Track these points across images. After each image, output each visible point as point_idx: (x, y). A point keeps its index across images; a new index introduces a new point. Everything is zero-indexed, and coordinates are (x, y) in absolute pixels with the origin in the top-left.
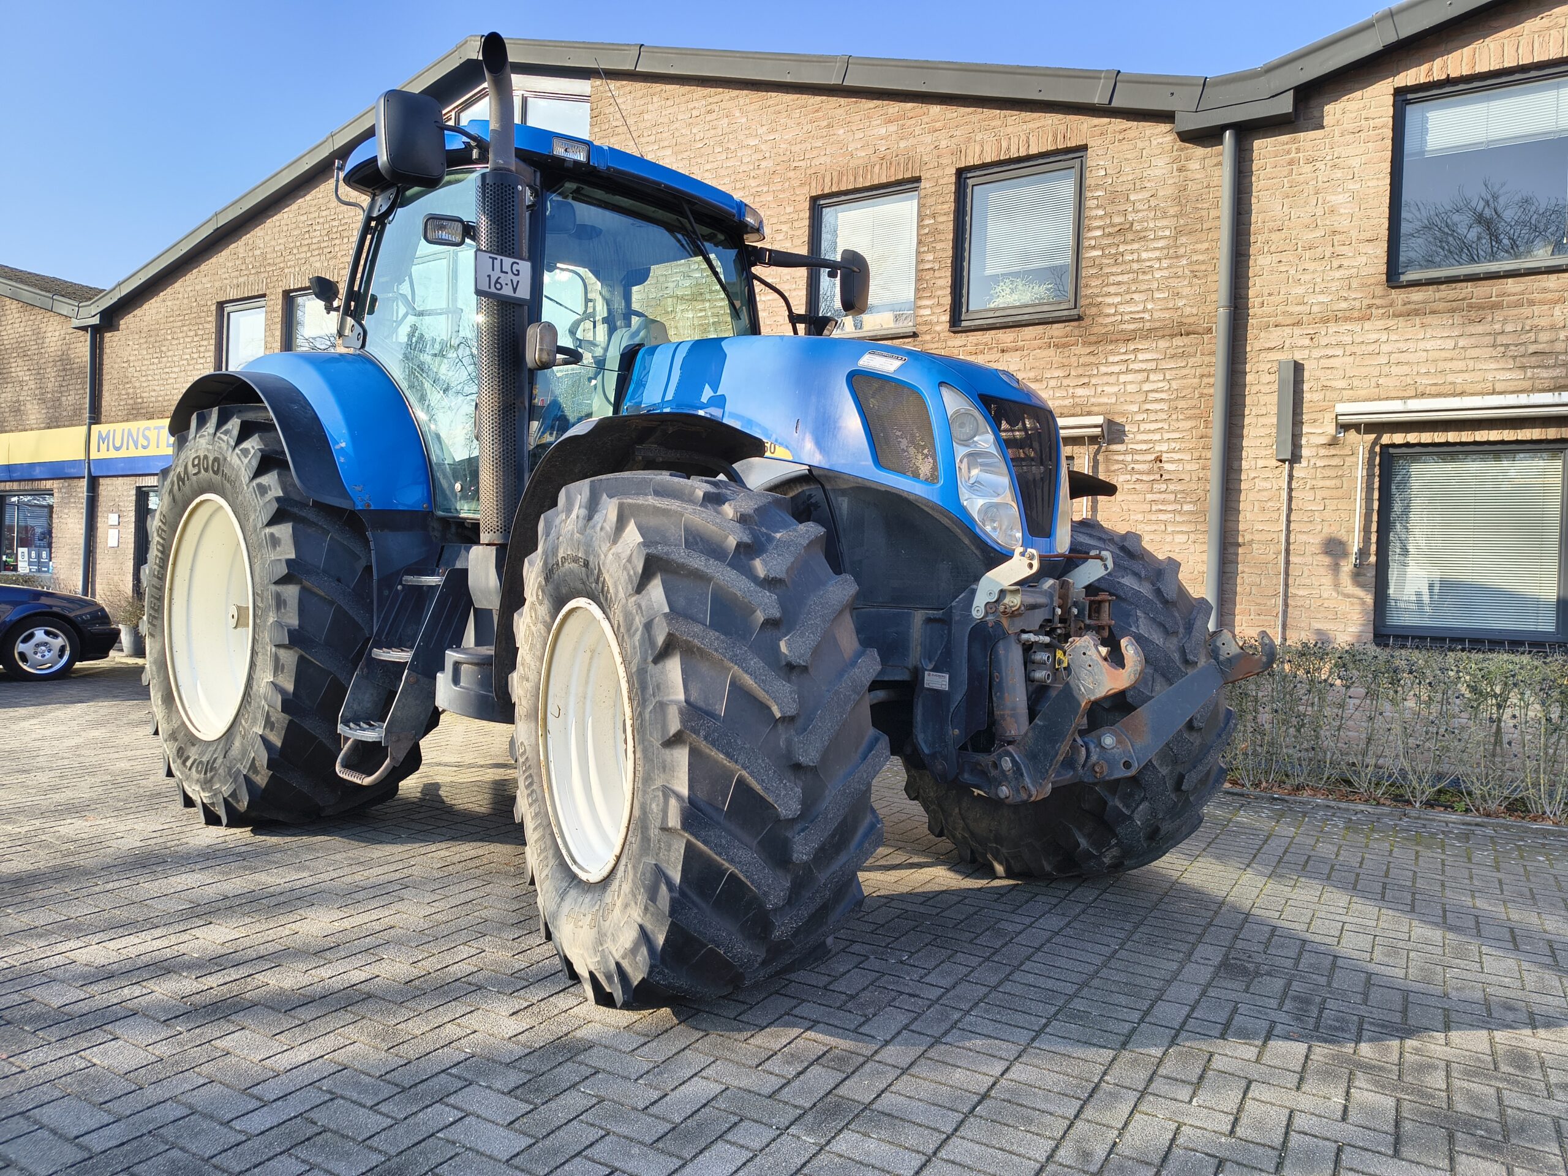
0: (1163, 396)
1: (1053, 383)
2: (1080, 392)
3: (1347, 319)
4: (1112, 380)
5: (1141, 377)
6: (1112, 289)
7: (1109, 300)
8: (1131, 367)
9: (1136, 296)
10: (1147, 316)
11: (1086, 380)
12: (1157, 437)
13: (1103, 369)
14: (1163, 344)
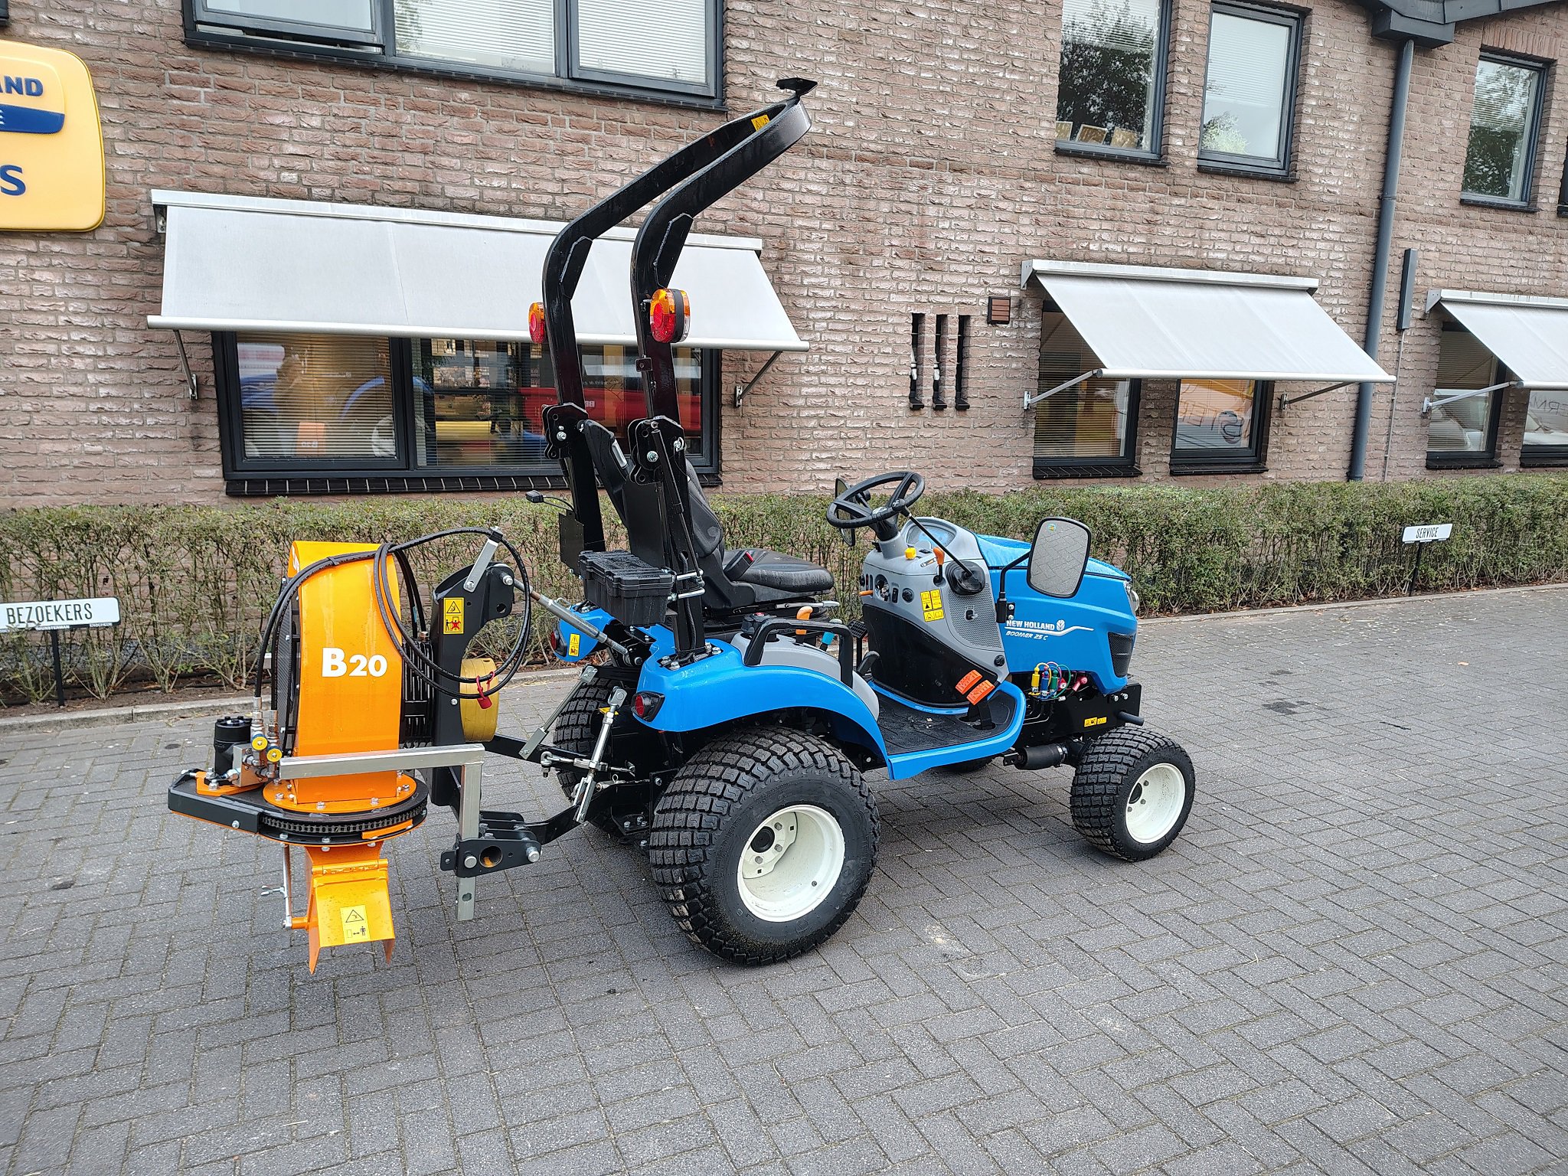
0: (1341, 265)
1: (1272, 240)
2: (1291, 252)
3: (1440, 223)
4: (1312, 245)
5: (1328, 246)
6: (1318, 160)
7: (1316, 170)
8: (1325, 235)
9: (1333, 171)
10: (1337, 191)
11: (1295, 242)
12: (1335, 302)
13: (1307, 234)
14: (1346, 219)
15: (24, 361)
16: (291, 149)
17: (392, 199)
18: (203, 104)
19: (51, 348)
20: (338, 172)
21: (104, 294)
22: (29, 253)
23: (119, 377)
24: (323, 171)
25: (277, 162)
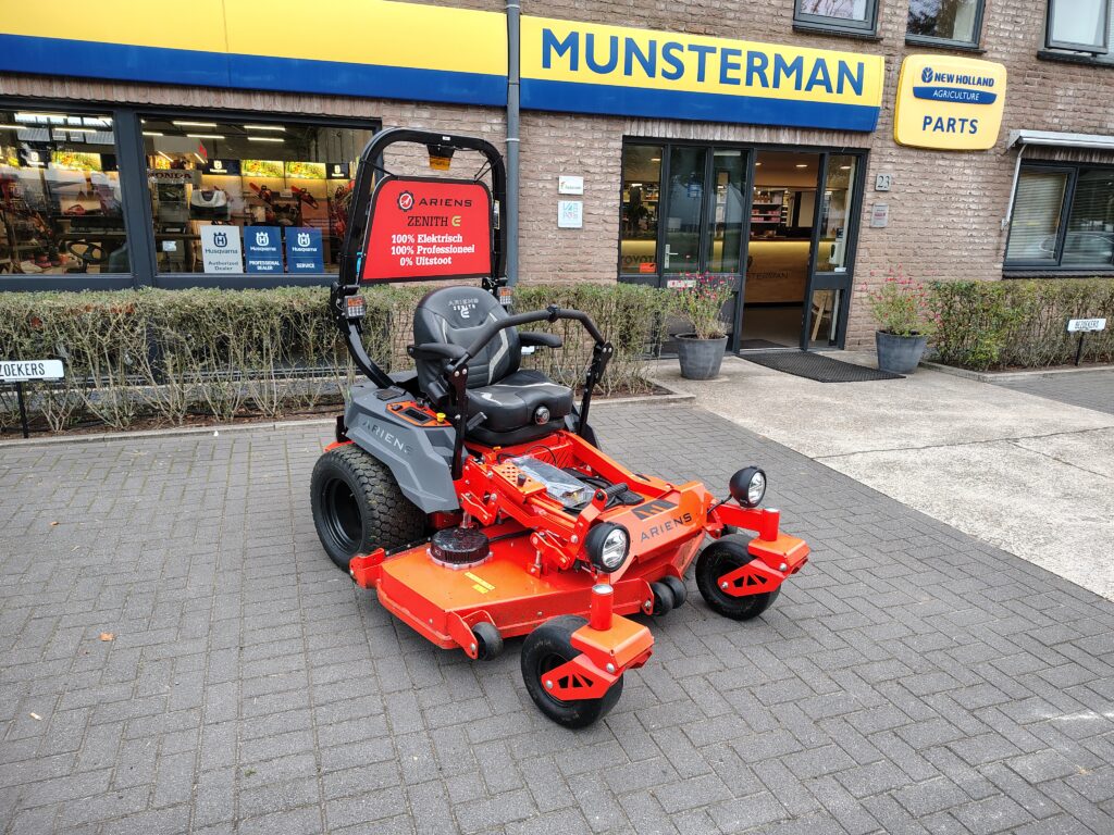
15: (953, 212)
16: (1059, 107)
17: (1088, 131)
18: (1036, 87)
19: (962, 206)
20: (1073, 118)
21: (984, 180)
22: (965, 161)
23: (981, 219)
24: (1068, 118)
25: (1054, 114)
